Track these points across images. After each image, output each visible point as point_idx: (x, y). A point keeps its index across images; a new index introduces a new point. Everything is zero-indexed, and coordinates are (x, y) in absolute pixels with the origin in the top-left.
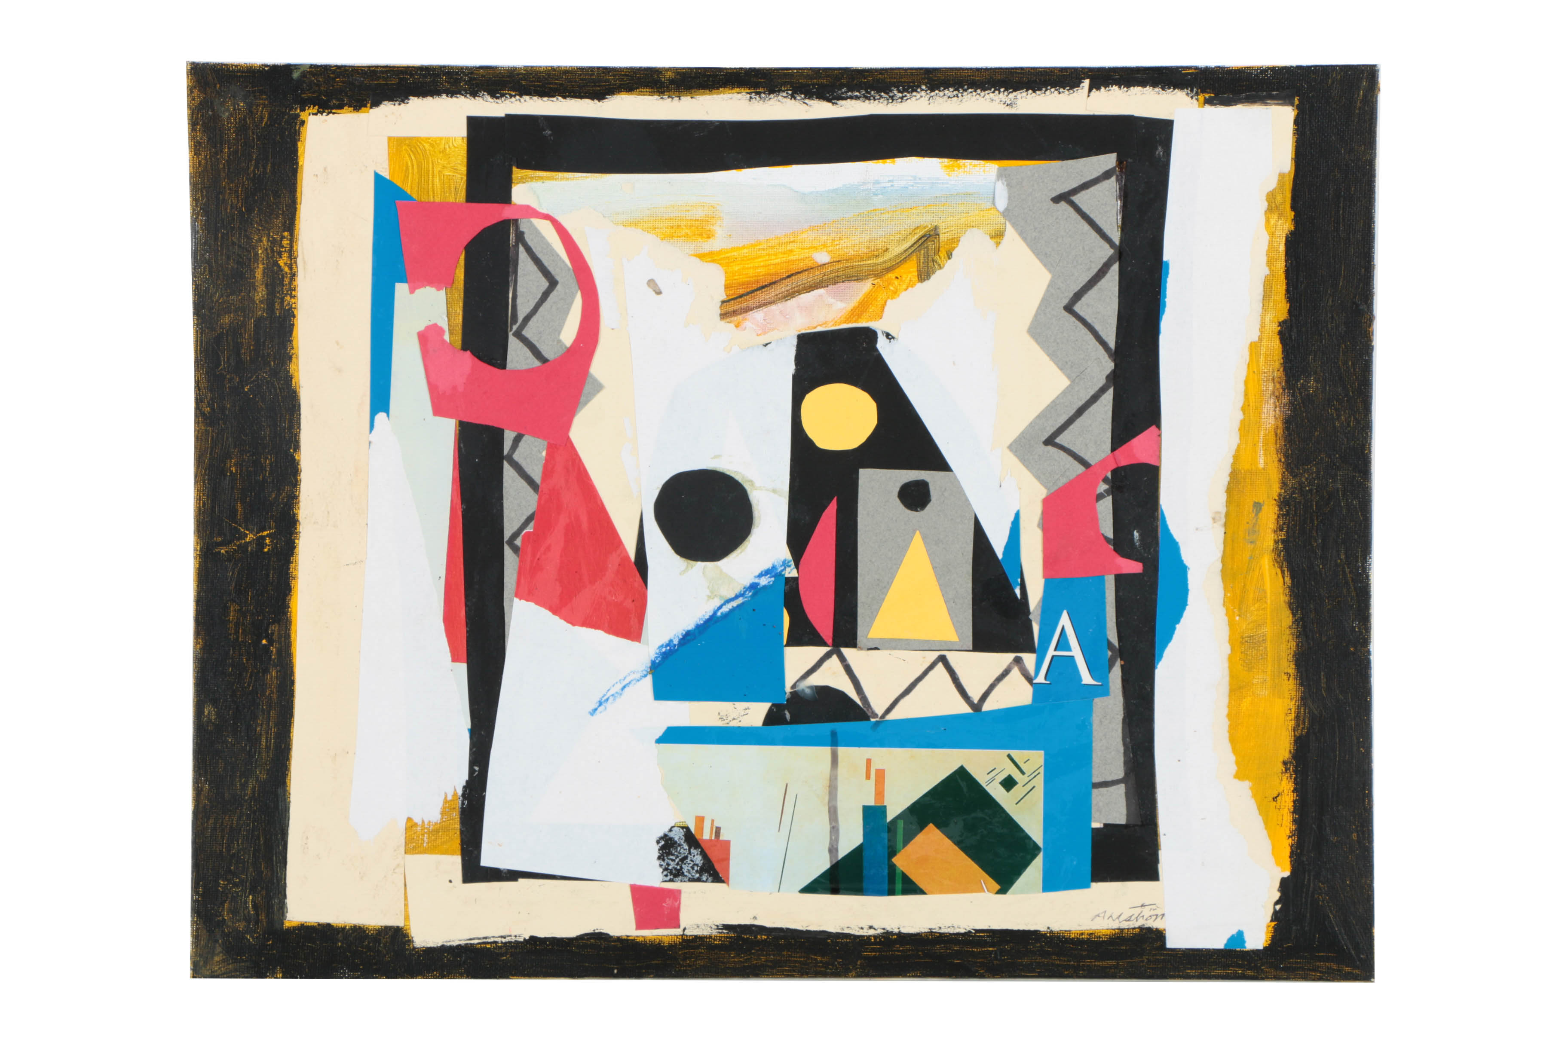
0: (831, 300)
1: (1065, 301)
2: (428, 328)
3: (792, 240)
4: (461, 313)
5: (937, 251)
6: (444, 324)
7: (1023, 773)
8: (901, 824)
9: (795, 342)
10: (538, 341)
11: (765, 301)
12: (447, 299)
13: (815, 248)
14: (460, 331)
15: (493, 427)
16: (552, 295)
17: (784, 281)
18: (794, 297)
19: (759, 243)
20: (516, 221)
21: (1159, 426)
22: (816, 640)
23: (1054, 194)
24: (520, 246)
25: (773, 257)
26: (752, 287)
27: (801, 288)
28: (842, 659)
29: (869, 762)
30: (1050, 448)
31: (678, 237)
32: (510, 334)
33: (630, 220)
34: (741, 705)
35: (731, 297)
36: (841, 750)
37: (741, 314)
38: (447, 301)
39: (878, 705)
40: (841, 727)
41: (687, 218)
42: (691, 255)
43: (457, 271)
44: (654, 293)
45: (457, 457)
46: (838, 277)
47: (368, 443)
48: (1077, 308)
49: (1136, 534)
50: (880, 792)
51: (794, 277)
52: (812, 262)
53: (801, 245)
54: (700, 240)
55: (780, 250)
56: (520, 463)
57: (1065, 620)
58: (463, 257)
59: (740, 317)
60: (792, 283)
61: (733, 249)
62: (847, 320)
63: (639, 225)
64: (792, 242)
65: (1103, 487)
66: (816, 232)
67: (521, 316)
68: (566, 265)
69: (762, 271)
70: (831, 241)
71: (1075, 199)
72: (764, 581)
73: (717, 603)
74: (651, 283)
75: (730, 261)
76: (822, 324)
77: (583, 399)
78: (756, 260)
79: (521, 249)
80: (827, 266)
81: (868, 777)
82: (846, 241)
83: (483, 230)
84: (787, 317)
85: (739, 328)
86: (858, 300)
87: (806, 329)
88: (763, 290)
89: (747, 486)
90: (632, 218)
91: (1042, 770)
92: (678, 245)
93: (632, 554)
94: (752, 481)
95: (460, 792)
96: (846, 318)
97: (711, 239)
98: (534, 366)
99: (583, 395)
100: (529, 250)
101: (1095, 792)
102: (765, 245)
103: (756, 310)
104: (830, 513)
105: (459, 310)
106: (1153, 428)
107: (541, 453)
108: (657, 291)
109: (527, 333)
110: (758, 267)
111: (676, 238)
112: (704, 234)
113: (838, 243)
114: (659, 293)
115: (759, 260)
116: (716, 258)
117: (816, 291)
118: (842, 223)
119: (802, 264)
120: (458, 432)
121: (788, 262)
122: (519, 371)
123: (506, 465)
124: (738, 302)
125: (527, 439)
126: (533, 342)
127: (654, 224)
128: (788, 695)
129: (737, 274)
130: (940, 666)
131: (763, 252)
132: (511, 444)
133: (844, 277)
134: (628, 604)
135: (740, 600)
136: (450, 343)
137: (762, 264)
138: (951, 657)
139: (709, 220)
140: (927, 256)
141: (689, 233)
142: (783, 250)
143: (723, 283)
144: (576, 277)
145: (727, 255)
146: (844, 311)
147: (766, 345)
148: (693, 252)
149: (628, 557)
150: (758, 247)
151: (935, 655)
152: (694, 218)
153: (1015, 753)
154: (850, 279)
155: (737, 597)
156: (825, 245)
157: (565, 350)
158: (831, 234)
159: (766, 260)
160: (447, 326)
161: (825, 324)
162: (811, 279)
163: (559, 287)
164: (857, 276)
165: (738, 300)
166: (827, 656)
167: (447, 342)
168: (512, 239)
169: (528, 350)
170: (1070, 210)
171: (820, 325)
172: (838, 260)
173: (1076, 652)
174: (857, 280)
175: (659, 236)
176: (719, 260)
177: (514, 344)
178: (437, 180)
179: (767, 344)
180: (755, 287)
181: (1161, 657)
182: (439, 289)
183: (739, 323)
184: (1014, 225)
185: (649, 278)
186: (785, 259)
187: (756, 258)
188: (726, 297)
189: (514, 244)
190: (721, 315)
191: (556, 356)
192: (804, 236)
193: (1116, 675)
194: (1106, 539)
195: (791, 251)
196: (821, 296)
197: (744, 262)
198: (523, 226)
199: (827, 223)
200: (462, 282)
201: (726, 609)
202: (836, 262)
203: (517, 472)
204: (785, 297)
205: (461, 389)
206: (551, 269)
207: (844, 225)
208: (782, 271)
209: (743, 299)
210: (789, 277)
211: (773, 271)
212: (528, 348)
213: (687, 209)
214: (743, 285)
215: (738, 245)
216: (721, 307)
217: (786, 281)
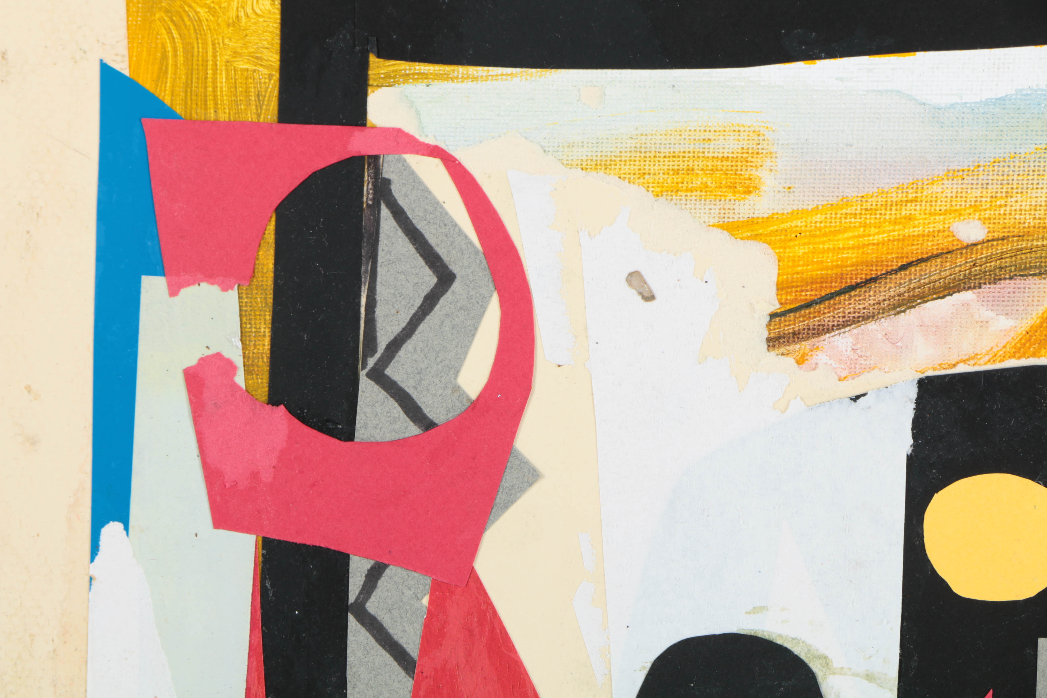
0: (986, 313)
2: (203, 361)
3: (910, 196)
4: (268, 334)
6: (234, 353)
9: (913, 392)
10: (416, 388)
11: (857, 315)
12: (240, 306)
13: (958, 213)
14: (266, 368)
15: (328, 550)
16: (442, 301)
17: (893, 276)
18: (914, 307)
19: (846, 202)
20: (375, 158)
24: (383, 206)
25: (873, 230)
26: (831, 287)
27: (927, 289)
31: (687, 191)
32: (363, 374)
33: (594, 158)
35: (788, 307)
37: (808, 338)
38: (241, 310)
41: (706, 154)
42: (713, 226)
43: (261, 253)
44: (639, 298)
45: (259, 606)
46: (1001, 268)
47: (88, 579)
51: (913, 269)
52: (950, 239)
53: (928, 208)
54: (730, 196)
55: (888, 217)
56: (379, 618)
58: (271, 227)
59: (805, 346)
60: (911, 280)
61: (795, 214)
62: (1017, 352)
63: (613, 167)
64: (911, 201)
66: (960, 182)
67: (383, 342)
68: (471, 243)
69: (852, 256)
70: (988, 199)
74: (635, 278)
75: (789, 237)
76: (968, 360)
77: (500, 498)
78: (840, 236)
79: (385, 212)
80: (979, 247)
82: (1019, 199)
83: (310, 176)
84: (899, 344)
85: (804, 366)
86: (1041, 312)
87: (934, 369)
88: (853, 293)
89: (815, 666)
90: (599, 154)
92: (689, 206)
94: (826, 658)
96: (1015, 347)
97: (752, 195)
98: (407, 435)
99: (501, 490)
100: (399, 214)
102: (859, 208)
103: (837, 332)
105: (265, 330)
107: (419, 599)
108: (646, 295)
109: (394, 371)
110: (844, 248)
111: (684, 194)
112: (737, 185)
113: (1003, 203)
114: (649, 297)
115: (846, 235)
116: (761, 231)
117: (955, 295)
118: (1012, 164)
119: (930, 244)
120: (261, 559)
121: (903, 240)
122: (378, 443)
123: (352, 620)
124: (804, 316)
126: (406, 389)
127: (642, 168)
129: (801, 263)
131: (853, 220)
132: (362, 583)
133: (1013, 268)
136: (247, 391)
137: (851, 242)
139: (749, 159)
141: (709, 183)
142: (894, 216)
143: (775, 279)
144: (490, 268)
145: (783, 226)
146: (1012, 334)
147: (856, 398)
148: (716, 220)
150: (844, 211)
152: (720, 155)
154: (1026, 273)
156: (976, 208)
157: (468, 404)
158: (990, 187)
159: (859, 236)
160: (242, 358)
161: (973, 358)
162: (948, 273)
163: (456, 286)
164: (1041, 267)
165: (803, 312)
167: (240, 388)
168: (368, 193)
169: (396, 405)
171: (964, 361)
172: (1001, 235)
174: (1040, 274)
175: (651, 189)
176: (766, 235)
177: (368, 391)
178: (222, 78)
179: (858, 397)
180: (836, 287)
182: (225, 289)
183: (803, 356)
185: (632, 270)
186: (896, 233)
187: (839, 232)
188: (778, 306)
189: (370, 202)
190: (769, 340)
191: (450, 416)
192: (936, 188)
195: (909, 218)
196: (966, 305)
197: (817, 240)
198: (388, 171)
199: (982, 164)
200: (271, 275)
202: (998, 240)
203: (374, 636)
204: (894, 308)
205: (267, 477)
206: (441, 251)
207: (1017, 169)
208: (890, 257)
209: (812, 310)
210: (903, 268)
211: (873, 257)
212: (397, 401)
213: (706, 138)
214: (812, 283)
215: (805, 207)
216: (769, 325)
217: (899, 276)
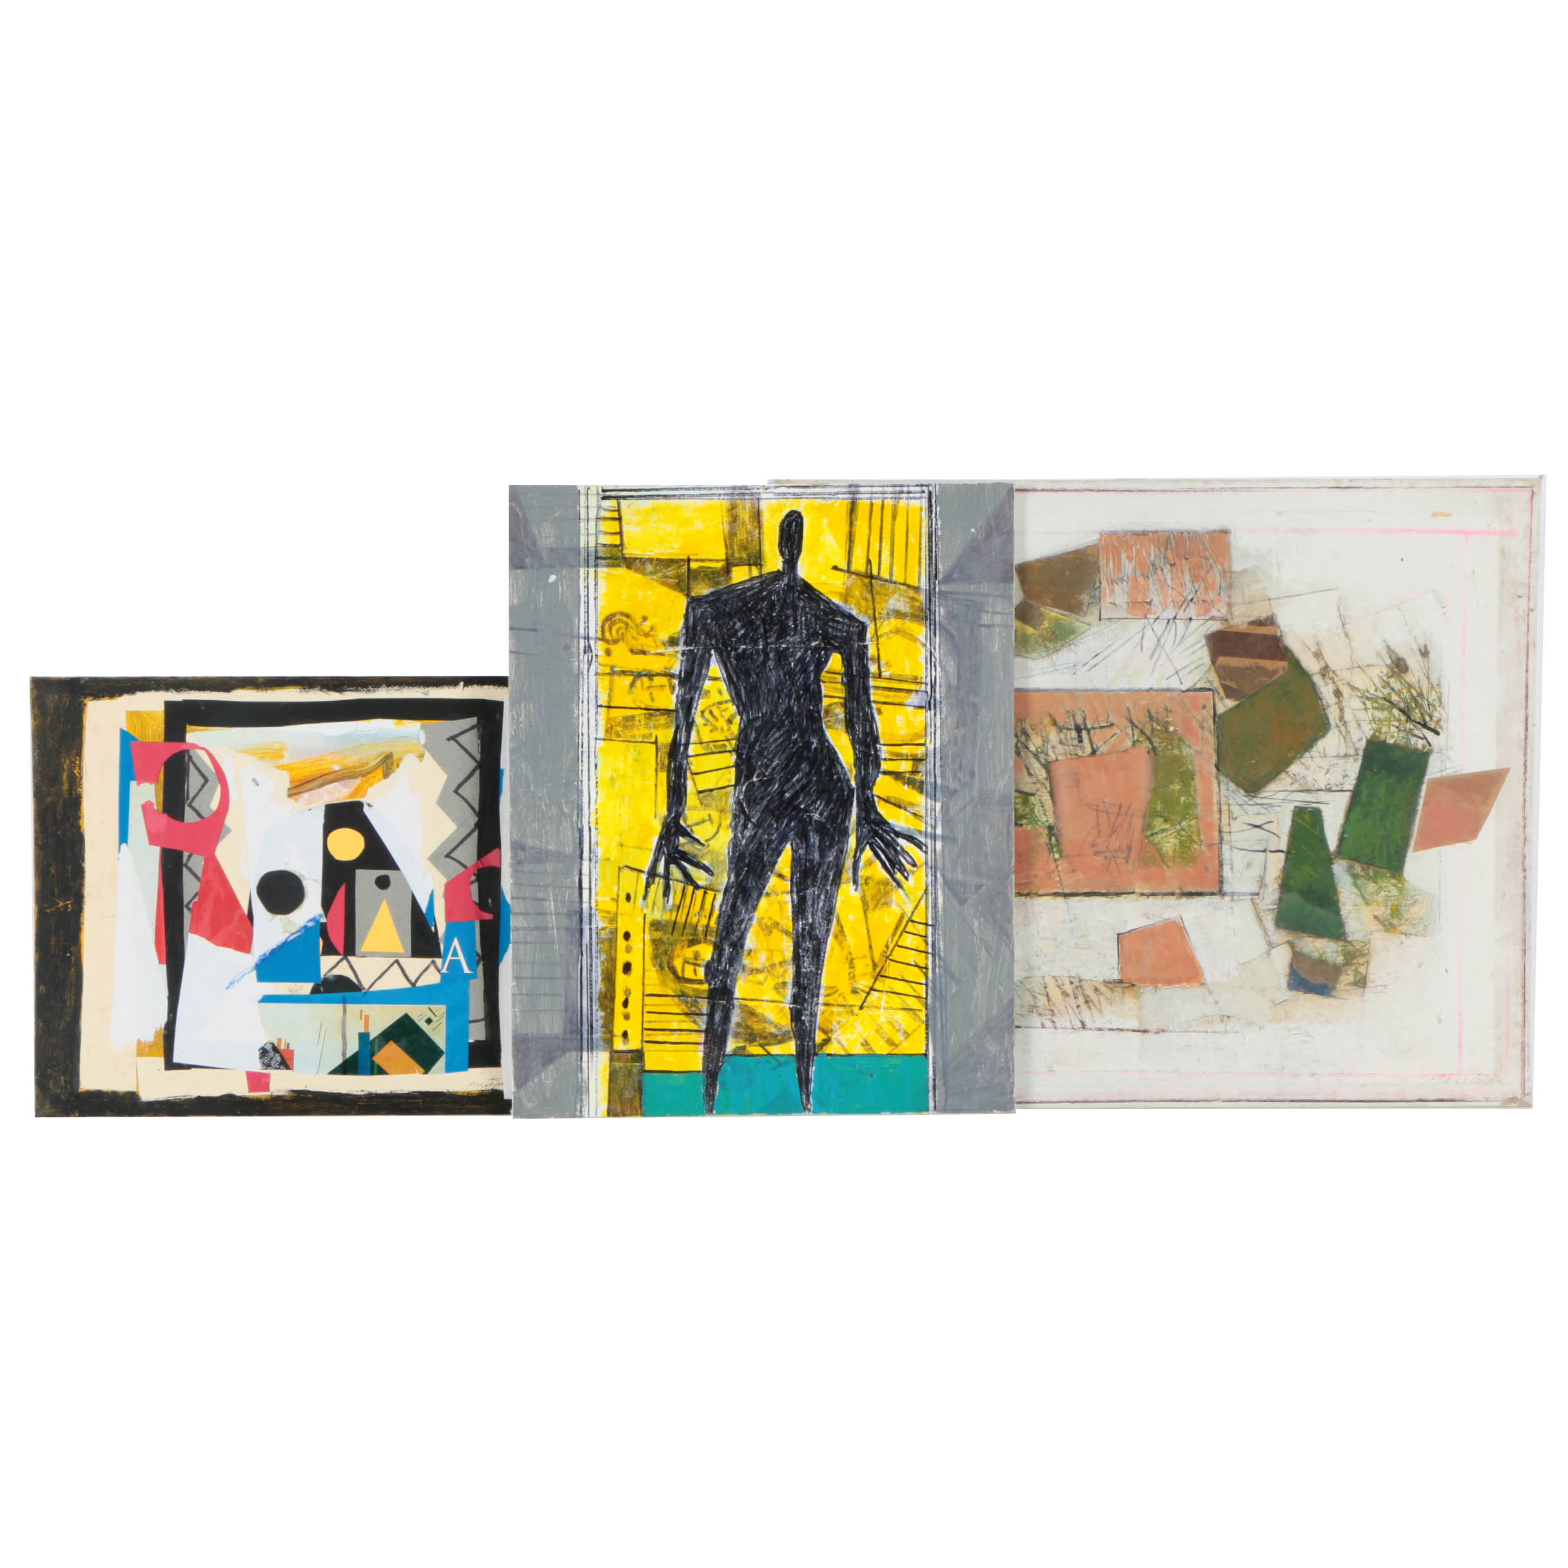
0: (341, 788)
1: (454, 788)
2: (146, 803)
5: (392, 764)
6: (154, 800)
7: (435, 1015)
8: (377, 1041)
9: (324, 808)
10: (199, 808)
11: (309, 789)
12: (155, 788)
13: (333, 763)
14: (162, 804)
15: (178, 850)
16: (206, 786)
18: (323, 787)
19: (306, 760)
20: (188, 750)
21: (500, 848)
22: (336, 953)
23: (448, 736)
24: (190, 762)
25: (313, 767)
27: (326, 782)
28: (348, 962)
29: (361, 1011)
30: (447, 859)
31: (266, 758)
32: (186, 805)
34: (299, 984)
35: (293, 787)
36: (349, 1006)
39: (366, 984)
40: (348, 994)
41: (271, 749)
42: (273, 767)
43: (160, 775)
44: (255, 785)
45: (161, 865)
46: (344, 776)
47: (117, 858)
48: (460, 791)
49: (490, 901)
50: (366, 1026)
51: (323, 777)
52: (332, 769)
53: (326, 761)
54: (277, 759)
55: (316, 764)
56: (191, 867)
57: (456, 943)
58: (163, 768)
59: (297, 796)
60: (322, 780)
61: (293, 763)
62: (350, 797)
63: (248, 752)
64: (322, 760)
65: (473, 878)
66: (333, 755)
67: (191, 797)
68: (213, 772)
69: (308, 774)
70: (340, 759)
71: (458, 739)
72: (310, 924)
73: (287, 935)
74: (254, 780)
75: (292, 769)
77: (221, 836)
79: (191, 764)
80: (338, 771)
81: (361, 1018)
82: (348, 759)
83: (172, 755)
84: (320, 796)
85: (297, 802)
86: (354, 788)
87: (329, 802)
88: (308, 783)
89: (301, 878)
90: (244, 749)
91: (445, 1015)
92: (267, 762)
93: (246, 911)
94: (303, 876)
95: (163, 1027)
96: (348, 796)
97: (283, 759)
98: (197, 820)
99: (221, 834)
100: (194, 765)
101: (471, 1025)
102: (309, 761)
103: (305, 793)
104: (342, 890)
105: (161, 794)
106: (497, 849)
107: (201, 862)
108: (257, 784)
109: (194, 804)
110: (306, 772)
112: (279, 756)
113: (344, 760)
116: (285, 768)
117: (333, 783)
118: (346, 751)
119: (326, 770)
120: (161, 853)
121: (320, 770)
122: (190, 823)
123: (184, 868)
125: (195, 856)
126: (197, 809)
127: (255, 752)
128: (322, 980)
129: (296, 775)
130: (396, 965)
131: (308, 765)
132: (186, 858)
133: (347, 777)
134: (245, 936)
135: (299, 934)
136: (157, 810)
137: (308, 770)
138: (401, 960)
139: (282, 750)
140: (387, 766)
141: (272, 756)
142: (318, 764)
143: (289, 780)
144: (218, 778)
145: (291, 766)
146: (347, 793)
148: (274, 765)
149: (244, 913)
150: (306, 763)
151: (393, 960)
152: (275, 749)
153: (432, 1007)
154: (350, 778)
155: (297, 932)
156: (338, 761)
157: (213, 813)
158: (340, 756)
160: (156, 802)
161: (338, 799)
162: (331, 778)
163: (209, 782)
164: (354, 776)
165: (296, 788)
166: (341, 960)
167: (155, 809)
168: (186, 759)
169: (195, 813)
170: (456, 745)
171: (336, 800)
173: (461, 958)
174: (354, 778)
175: (257, 757)
176: (287, 769)
177: (187, 809)
178: (150, 732)
179: (311, 810)
180: (304, 782)
181: (502, 960)
182: (151, 783)
183: (296, 799)
184: (429, 751)
185: (253, 778)
186: (319, 768)
187: (305, 768)
188: (290, 786)
189: (187, 762)
190: (288, 795)
191: (208, 816)
192: (328, 757)
193: (481, 967)
194: (475, 903)
195: (322, 764)
196: (336, 786)
197: (299, 770)
198: (192, 753)
199: (339, 750)
200: (163, 780)
201: (292, 938)
202: (343, 769)
203: (190, 872)
204: (318, 787)
205: (162, 832)
206: (205, 774)
208: (317, 774)
209: (298, 787)
210: (320, 777)
211: (313, 774)
213: (271, 744)
214: (298, 781)
215: (296, 762)
216: (288, 791)
217: (319, 779)
